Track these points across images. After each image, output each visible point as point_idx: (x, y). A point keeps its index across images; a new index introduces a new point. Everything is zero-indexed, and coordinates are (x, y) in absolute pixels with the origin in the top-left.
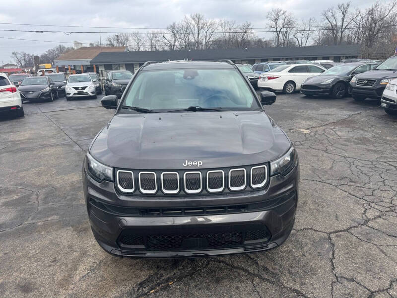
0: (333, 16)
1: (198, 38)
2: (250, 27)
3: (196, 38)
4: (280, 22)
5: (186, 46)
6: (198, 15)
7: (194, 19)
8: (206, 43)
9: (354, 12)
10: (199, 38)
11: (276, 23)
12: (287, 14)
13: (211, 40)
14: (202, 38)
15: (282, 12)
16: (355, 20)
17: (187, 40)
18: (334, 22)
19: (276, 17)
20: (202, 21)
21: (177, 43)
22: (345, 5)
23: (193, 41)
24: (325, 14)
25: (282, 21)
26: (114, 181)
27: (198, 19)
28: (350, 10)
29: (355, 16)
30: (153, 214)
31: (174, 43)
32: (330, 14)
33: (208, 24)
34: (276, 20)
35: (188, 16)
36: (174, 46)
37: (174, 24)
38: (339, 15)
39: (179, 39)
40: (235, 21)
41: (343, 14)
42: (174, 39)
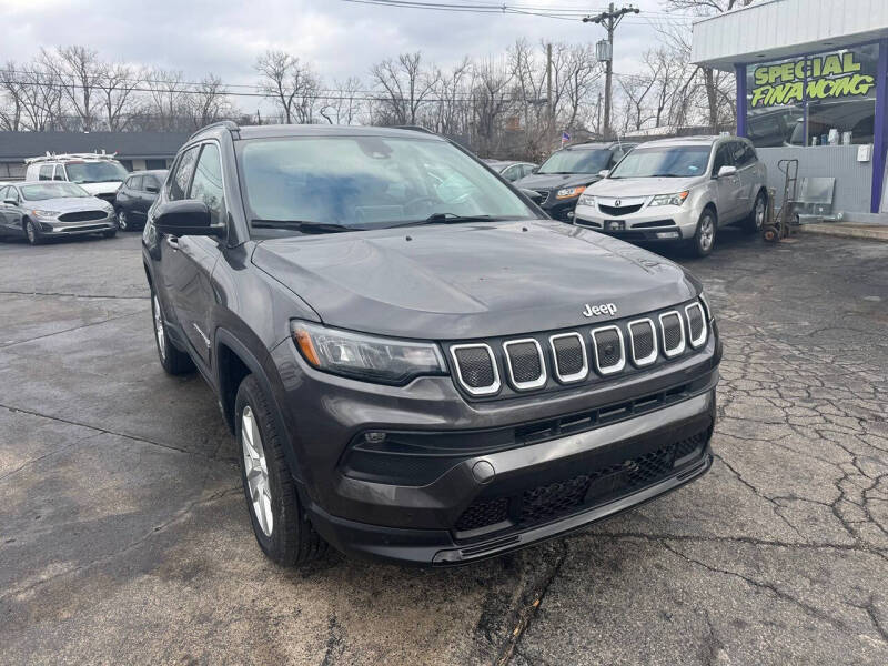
0: (392, 76)
1: (87, 105)
2: (220, 89)
3: (81, 104)
4: (288, 81)
5: (52, 125)
6: (79, 51)
7: (69, 58)
8: (111, 118)
9: (430, 73)
10: (90, 106)
11: (280, 83)
12: (300, 65)
13: (122, 111)
14: (99, 106)
15: (289, 60)
16: (433, 87)
17: (54, 108)
18: (396, 90)
19: (279, 69)
20: (93, 66)
21: (25, 118)
22: (413, 59)
23: (72, 112)
24: (377, 73)
25: (293, 80)
26: (450, 373)
27: (81, 59)
28: (422, 67)
29: (433, 80)
30: (541, 436)
31: (18, 116)
32: (386, 74)
33: (112, 75)
34: (279, 75)
35: (53, 52)
36: (16, 122)
37: (11, 66)
38: (404, 76)
39: (29, 107)
40: (181, 72)
41: (411, 74)
42: (14, 106)
